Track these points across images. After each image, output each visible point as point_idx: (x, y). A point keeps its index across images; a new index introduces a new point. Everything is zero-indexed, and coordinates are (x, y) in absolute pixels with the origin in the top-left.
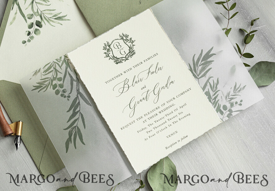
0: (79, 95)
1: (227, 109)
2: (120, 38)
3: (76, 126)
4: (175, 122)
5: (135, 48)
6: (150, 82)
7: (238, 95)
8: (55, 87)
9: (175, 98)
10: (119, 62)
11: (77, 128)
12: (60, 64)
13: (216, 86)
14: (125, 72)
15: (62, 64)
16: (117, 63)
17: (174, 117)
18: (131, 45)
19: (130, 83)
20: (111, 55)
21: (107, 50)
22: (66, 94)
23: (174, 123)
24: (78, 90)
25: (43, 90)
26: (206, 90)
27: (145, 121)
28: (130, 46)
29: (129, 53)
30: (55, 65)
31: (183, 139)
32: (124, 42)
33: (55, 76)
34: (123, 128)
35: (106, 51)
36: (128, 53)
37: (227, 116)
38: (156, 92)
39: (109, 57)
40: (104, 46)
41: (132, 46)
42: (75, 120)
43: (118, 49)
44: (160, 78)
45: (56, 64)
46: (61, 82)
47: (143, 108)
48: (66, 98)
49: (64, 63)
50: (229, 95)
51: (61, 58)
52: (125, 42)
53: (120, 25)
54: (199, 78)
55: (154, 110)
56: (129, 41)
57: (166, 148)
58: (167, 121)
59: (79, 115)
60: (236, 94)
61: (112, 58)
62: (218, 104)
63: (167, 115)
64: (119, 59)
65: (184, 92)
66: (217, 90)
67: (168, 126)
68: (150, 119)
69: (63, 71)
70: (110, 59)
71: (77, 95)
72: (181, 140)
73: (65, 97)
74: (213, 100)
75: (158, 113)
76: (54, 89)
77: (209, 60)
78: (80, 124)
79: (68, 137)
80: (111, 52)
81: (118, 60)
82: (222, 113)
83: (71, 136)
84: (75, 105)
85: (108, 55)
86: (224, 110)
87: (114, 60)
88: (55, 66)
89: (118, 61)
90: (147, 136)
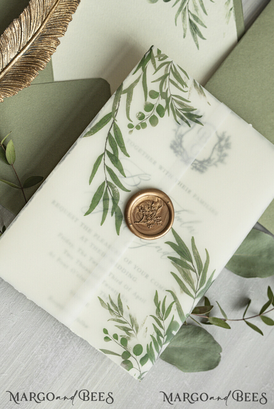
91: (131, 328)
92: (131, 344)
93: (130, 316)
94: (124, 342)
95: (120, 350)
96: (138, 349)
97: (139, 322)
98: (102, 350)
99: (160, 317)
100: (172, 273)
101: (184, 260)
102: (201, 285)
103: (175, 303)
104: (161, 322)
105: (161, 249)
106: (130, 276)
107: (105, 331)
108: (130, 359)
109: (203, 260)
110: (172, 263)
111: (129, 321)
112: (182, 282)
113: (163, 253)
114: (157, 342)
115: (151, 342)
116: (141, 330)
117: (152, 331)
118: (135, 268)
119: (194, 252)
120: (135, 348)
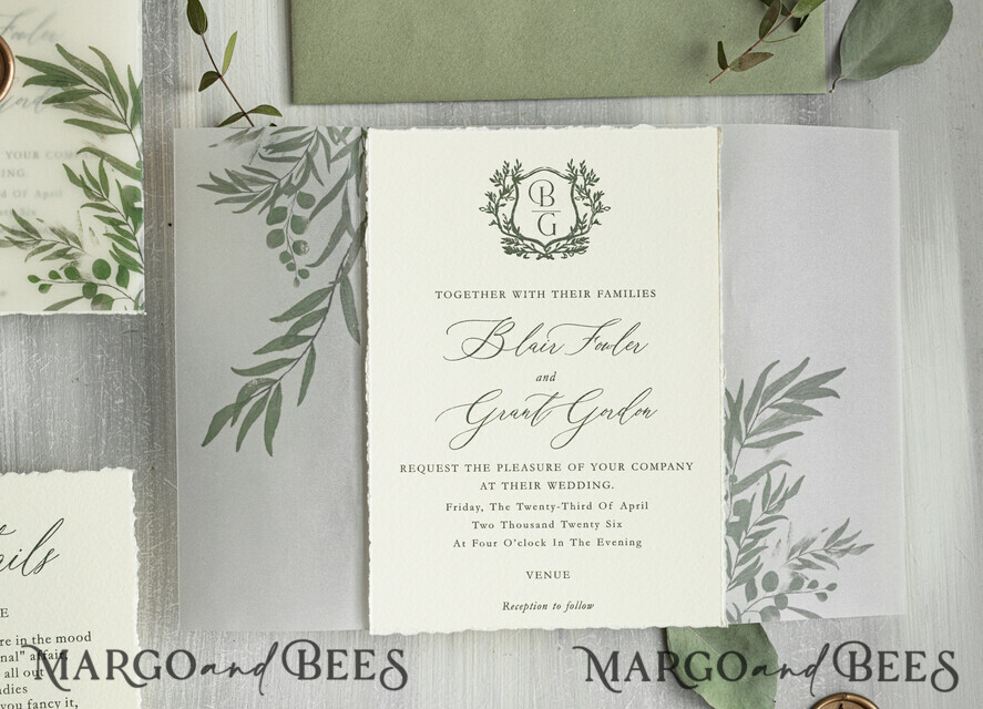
0: (339, 285)
1: (773, 590)
2: (567, 174)
3: (276, 381)
4: (581, 543)
5: (593, 234)
6: (579, 372)
7: (832, 562)
8: (276, 216)
9: (627, 466)
10: (516, 251)
11: (274, 387)
12: (335, 150)
13: (783, 499)
14: (516, 295)
15: (341, 154)
16: (509, 251)
17: (586, 525)
18: (588, 218)
19: (512, 340)
20: (505, 211)
21: (501, 187)
22: (301, 261)
23: (577, 543)
24: (343, 269)
25: (236, 205)
26: (746, 495)
27: (489, 487)
28: (581, 218)
29: (568, 238)
30: (317, 143)
31: (572, 607)
32: (572, 195)
33: (295, 182)
34: (407, 469)
35: (496, 191)
36: (564, 239)
37: (761, 613)
38: (577, 414)
39: (496, 215)
40: (501, 171)
41: (588, 223)
42: (282, 360)
43: (538, 207)
44: (616, 378)
45: (321, 143)
46: (305, 213)
47: (507, 442)
48: (293, 274)
49: (349, 156)
50: (805, 548)
51: (347, 130)
52: (576, 194)
53: (591, 130)
54: (748, 446)
55: (536, 467)
56: (589, 197)
57: (506, 606)
58: (558, 525)
59: (304, 353)
60: (828, 555)
61: (502, 223)
62: (756, 558)
63: (568, 506)
64: (523, 238)
65: (664, 465)
66: (780, 513)
67: (549, 543)
68: (509, 486)
69: (331, 181)
70: (493, 223)
71: (334, 284)
72: (564, 608)
73: (291, 267)
74: (750, 537)
75: (544, 486)
76: (270, 221)
77: (809, 403)
78: (290, 380)
79: (233, 401)
80: (510, 204)
81: (518, 244)
82: (751, 593)
83: (245, 403)
84: (307, 313)
85: (497, 206)
86: (763, 586)
87: (505, 236)
88: (315, 149)
89: (515, 243)
90: (469, 534)
91: (66, 246)
92: (85, 268)
93: (53, 230)
94: (72, 273)
95: (76, 289)
96: (101, 269)
97: (72, 228)
98: (48, 309)
99: (98, 198)
100: (66, 121)
101: (71, 89)
102: (125, 106)
103: (104, 162)
104: (105, 203)
105: (27, 100)
106: (11, 173)
107: (33, 279)
108: (100, 290)
109: (98, 65)
110: (56, 107)
111: (59, 239)
112: (91, 122)
113: (34, 102)
114: (123, 238)
115: (113, 244)
116: (85, 238)
117: (101, 228)
118: (9, 156)
119: (76, 66)
120: (94, 270)
